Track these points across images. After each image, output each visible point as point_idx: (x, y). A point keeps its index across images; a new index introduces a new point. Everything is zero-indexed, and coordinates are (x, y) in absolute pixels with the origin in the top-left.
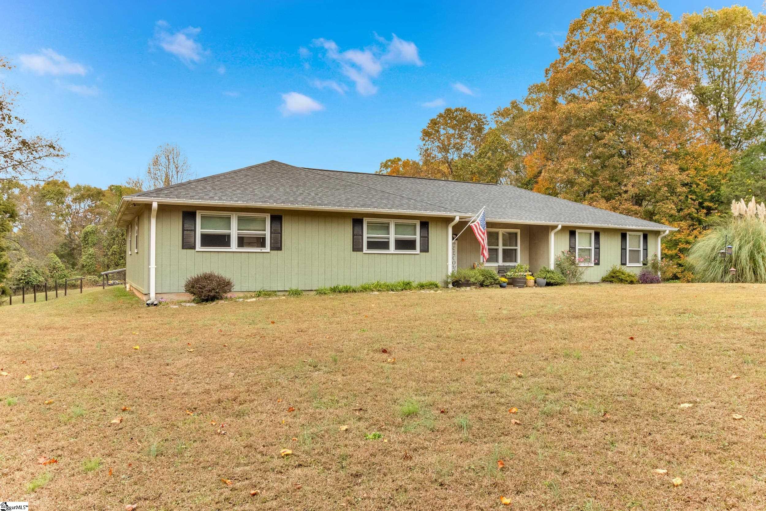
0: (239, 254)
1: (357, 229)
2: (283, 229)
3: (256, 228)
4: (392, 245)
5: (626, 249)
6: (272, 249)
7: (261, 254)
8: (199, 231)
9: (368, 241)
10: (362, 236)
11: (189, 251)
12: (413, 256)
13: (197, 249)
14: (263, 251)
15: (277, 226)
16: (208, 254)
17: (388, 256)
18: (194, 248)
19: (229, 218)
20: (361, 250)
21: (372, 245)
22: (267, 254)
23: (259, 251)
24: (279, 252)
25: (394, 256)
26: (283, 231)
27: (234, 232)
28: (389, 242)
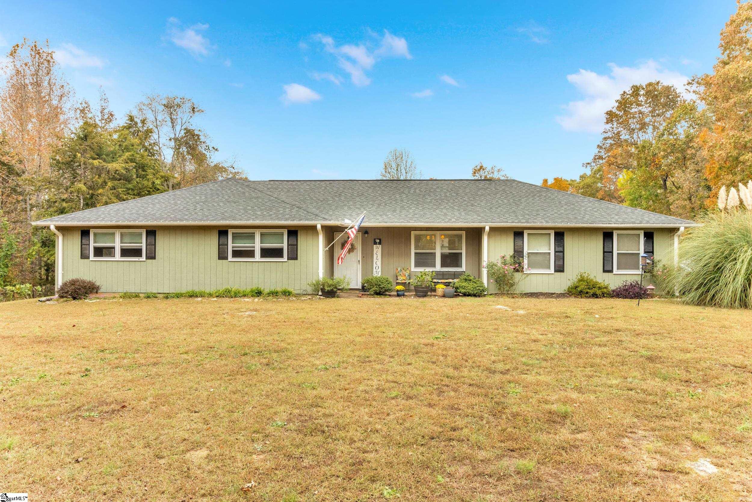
0: (122, 263)
1: (223, 240)
2: (157, 241)
3: (135, 242)
4: (258, 253)
5: (612, 252)
6: (147, 258)
7: (139, 263)
8: (92, 245)
9: (233, 251)
10: (227, 245)
11: (86, 260)
12: (281, 263)
13: (91, 259)
14: (141, 260)
15: (151, 239)
16: (99, 263)
17: (255, 263)
18: (88, 258)
19: (114, 234)
20: (226, 258)
21: (237, 253)
22: (143, 263)
23: (137, 260)
24: (153, 260)
25: (260, 263)
26: (157, 243)
27: (118, 245)
28: (254, 250)
